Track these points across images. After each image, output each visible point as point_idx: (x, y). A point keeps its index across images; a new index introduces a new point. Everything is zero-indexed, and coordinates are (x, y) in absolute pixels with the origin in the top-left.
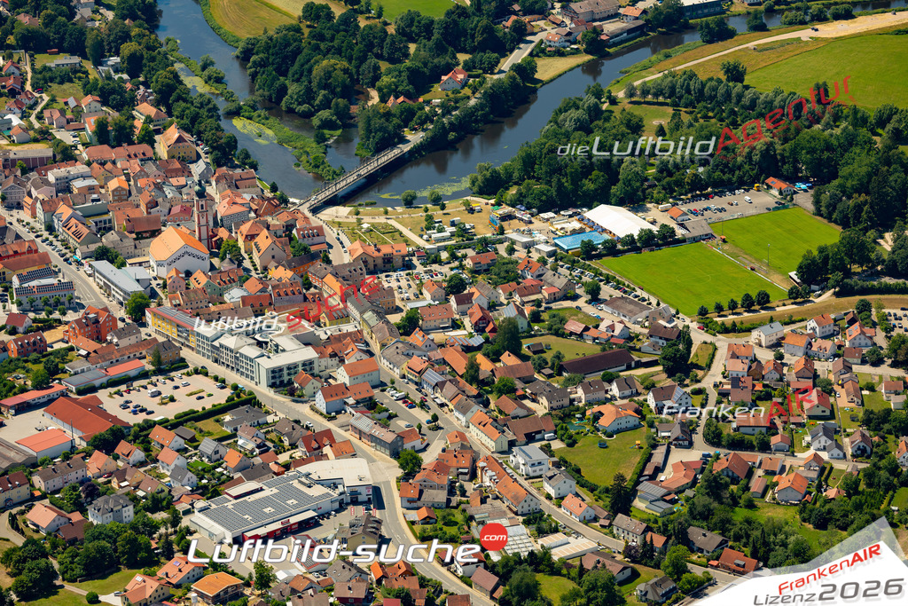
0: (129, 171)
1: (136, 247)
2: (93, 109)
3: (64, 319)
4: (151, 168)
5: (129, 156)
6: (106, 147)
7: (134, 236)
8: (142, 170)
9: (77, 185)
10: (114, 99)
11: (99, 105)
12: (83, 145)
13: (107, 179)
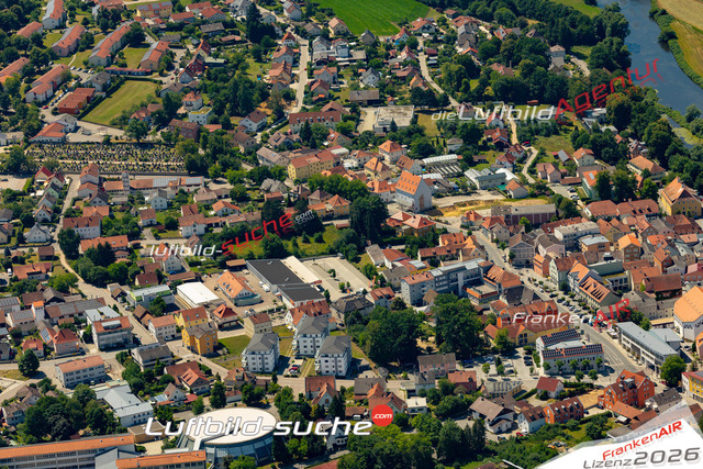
0: (637, 227)
1: (658, 308)
2: (586, 162)
3: (596, 383)
4: (659, 224)
5: (634, 212)
6: (609, 203)
7: (654, 295)
8: (650, 227)
9: (587, 242)
10: (606, 153)
11: (592, 158)
12: (583, 200)
13: (617, 237)
